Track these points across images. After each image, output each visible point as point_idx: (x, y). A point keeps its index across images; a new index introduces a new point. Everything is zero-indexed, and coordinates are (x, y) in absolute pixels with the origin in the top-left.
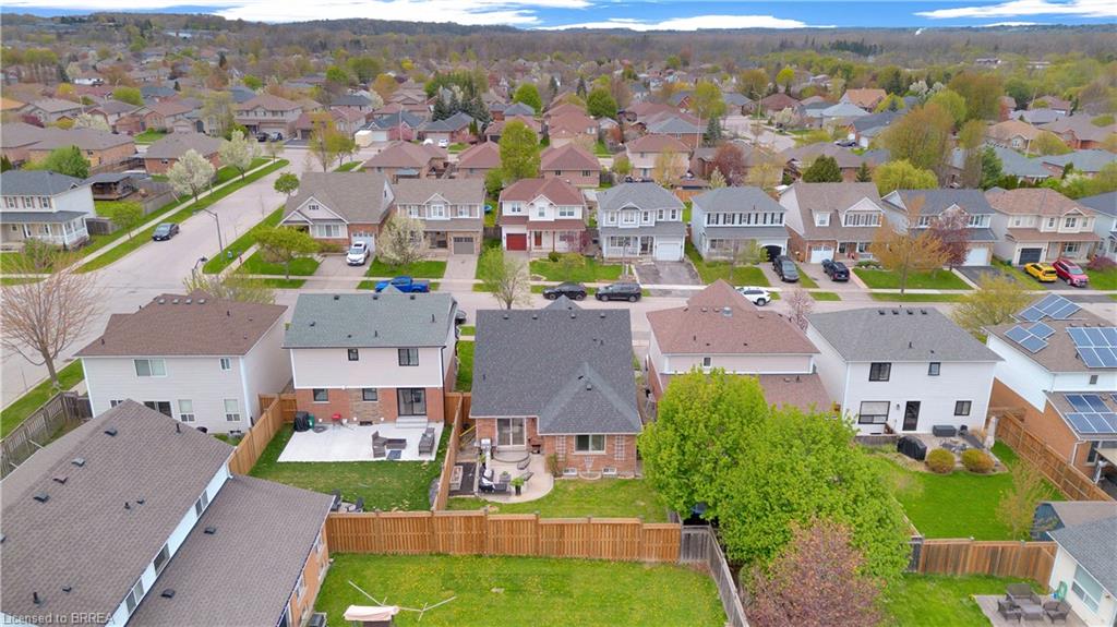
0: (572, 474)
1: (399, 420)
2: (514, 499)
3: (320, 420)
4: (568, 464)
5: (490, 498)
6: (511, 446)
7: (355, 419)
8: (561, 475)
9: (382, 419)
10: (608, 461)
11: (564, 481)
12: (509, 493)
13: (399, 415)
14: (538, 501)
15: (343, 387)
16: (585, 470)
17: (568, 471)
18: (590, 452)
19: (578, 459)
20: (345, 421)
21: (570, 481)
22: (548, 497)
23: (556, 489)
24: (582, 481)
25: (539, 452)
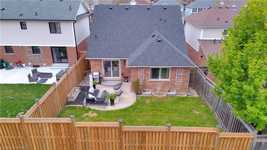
0: (148, 93)
1: (54, 65)
2: (109, 108)
3: (11, 64)
4: (145, 87)
5: (93, 107)
6: (112, 78)
7: (30, 64)
8: (141, 94)
9: (45, 64)
10: (171, 85)
11: (143, 97)
12: (106, 104)
13: (54, 62)
14: (126, 110)
15: (20, 45)
16: (156, 90)
17: (145, 91)
18: (160, 79)
19: (152, 84)
20: (24, 65)
21: (146, 97)
22: (132, 107)
23: (138, 102)
24: (154, 97)
25: (128, 81)
